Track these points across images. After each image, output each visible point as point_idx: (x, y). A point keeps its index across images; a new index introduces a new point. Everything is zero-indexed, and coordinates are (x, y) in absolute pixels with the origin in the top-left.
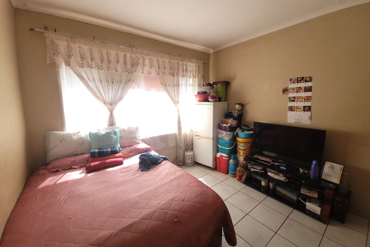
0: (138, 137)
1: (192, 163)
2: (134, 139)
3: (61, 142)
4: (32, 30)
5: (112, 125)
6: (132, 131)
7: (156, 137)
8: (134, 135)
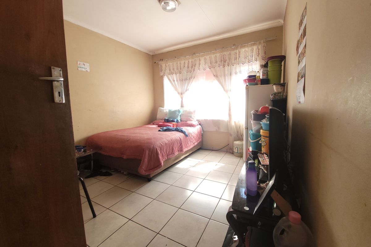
0: (193, 116)
1: (238, 153)
2: (189, 117)
3: (160, 112)
4: (155, 63)
5: (182, 107)
6: (190, 112)
7: (210, 120)
8: (190, 115)
